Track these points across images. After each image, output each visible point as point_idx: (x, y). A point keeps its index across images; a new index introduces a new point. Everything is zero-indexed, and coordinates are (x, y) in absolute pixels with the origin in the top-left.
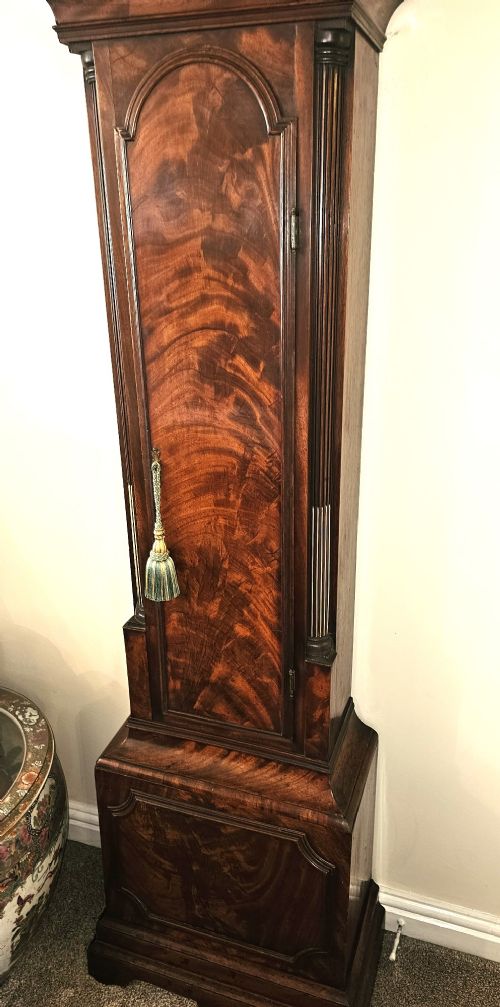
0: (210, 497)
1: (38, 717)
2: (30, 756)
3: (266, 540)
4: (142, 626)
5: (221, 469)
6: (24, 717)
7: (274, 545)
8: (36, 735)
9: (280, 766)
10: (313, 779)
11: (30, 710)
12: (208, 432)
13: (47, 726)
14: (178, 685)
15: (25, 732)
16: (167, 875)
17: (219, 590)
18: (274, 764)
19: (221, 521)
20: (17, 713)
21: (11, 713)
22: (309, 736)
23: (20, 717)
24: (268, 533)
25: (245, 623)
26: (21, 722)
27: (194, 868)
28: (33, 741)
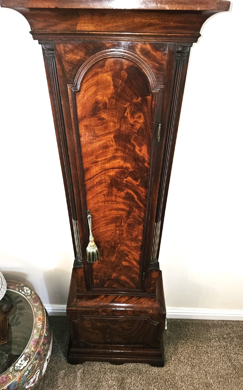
0: (113, 225)
1: (30, 291)
2: (35, 309)
3: (137, 236)
4: (82, 265)
5: (119, 216)
6: (24, 292)
7: (140, 238)
8: (33, 299)
9: (138, 297)
10: (150, 299)
11: (25, 288)
12: (114, 204)
13: (36, 294)
14: (98, 281)
15: (28, 299)
16: (97, 334)
17: (116, 252)
18: (135, 297)
19: (118, 232)
20: (20, 291)
21: (18, 291)
22: (149, 288)
23: (23, 292)
24: (138, 234)
25: (126, 261)
26: (24, 294)
27: (108, 331)
28: (33, 302)
